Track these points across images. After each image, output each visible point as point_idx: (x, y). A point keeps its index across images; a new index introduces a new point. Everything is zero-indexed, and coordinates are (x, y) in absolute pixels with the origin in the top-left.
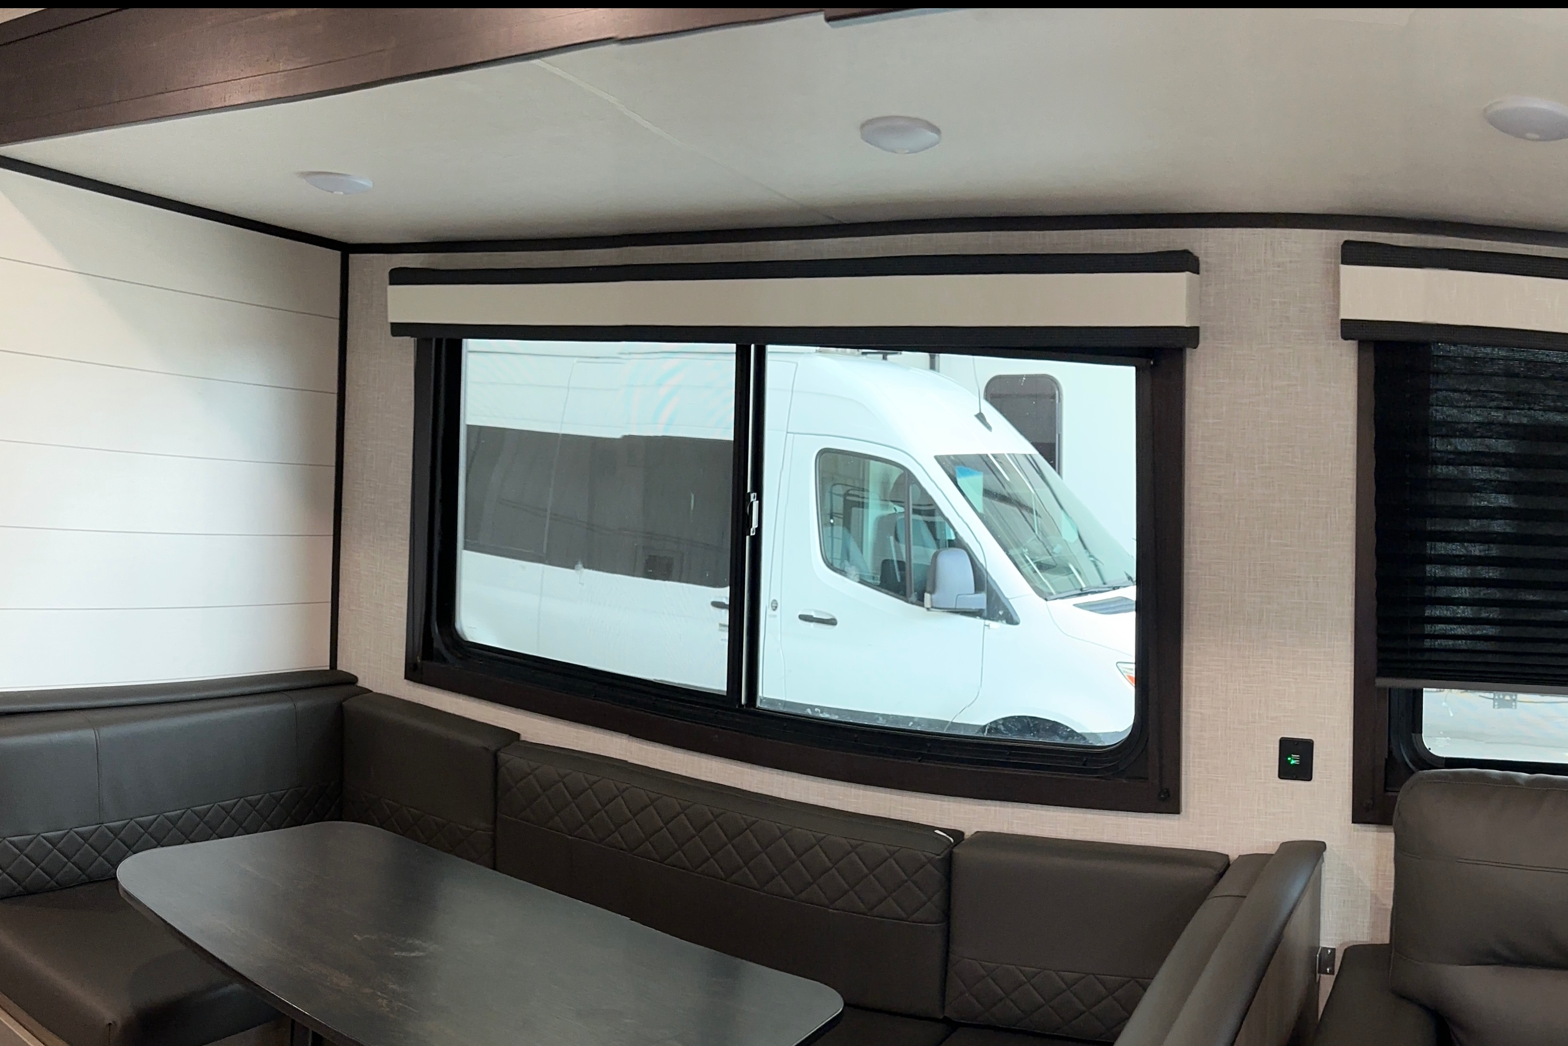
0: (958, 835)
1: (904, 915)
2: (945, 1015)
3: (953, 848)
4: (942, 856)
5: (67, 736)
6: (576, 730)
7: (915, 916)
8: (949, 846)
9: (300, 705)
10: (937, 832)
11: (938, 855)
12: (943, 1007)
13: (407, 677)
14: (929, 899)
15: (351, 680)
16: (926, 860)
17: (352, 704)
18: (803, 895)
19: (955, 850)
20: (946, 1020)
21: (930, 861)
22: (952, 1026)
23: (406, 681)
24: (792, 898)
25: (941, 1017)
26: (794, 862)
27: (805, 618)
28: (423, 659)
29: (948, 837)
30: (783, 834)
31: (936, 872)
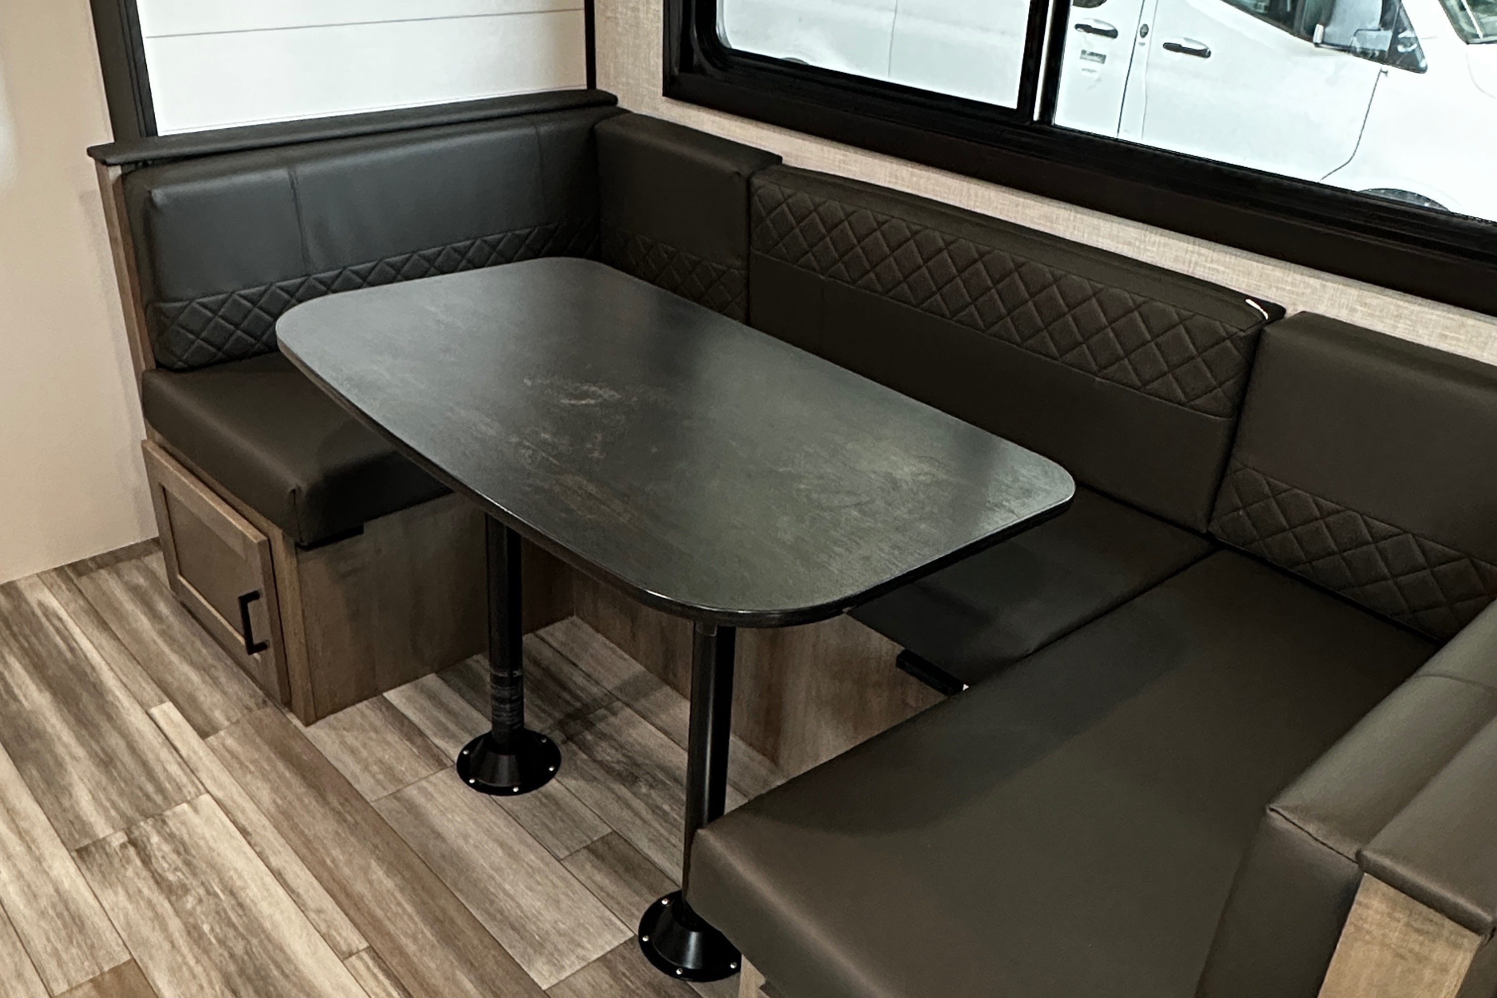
0: (1277, 311)
1: (1183, 399)
2: (1210, 529)
3: (1264, 325)
4: (1249, 332)
5: (254, 178)
6: (843, 152)
7: (1198, 402)
8: (1261, 322)
9: (544, 129)
10: (1249, 301)
11: (1241, 330)
12: (1209, 521)
13: (666, 93)
14: (1221, 384)
15: (612, 100)
16: (1224, 334)
17: (607, 127)
18: (1069, 357)
19: (1267, 329)
20: (1209, 536)
21: (1230, 337)
22: (1215, 545)
23: (664, 98)
24: (1056, 359)
25: (1205, 531)
26: (1064, 314)
27: (1169, 46)
28: (680, 71)
29: (1262, 310)
30: (1056, 280)
31: (1236, 353)
